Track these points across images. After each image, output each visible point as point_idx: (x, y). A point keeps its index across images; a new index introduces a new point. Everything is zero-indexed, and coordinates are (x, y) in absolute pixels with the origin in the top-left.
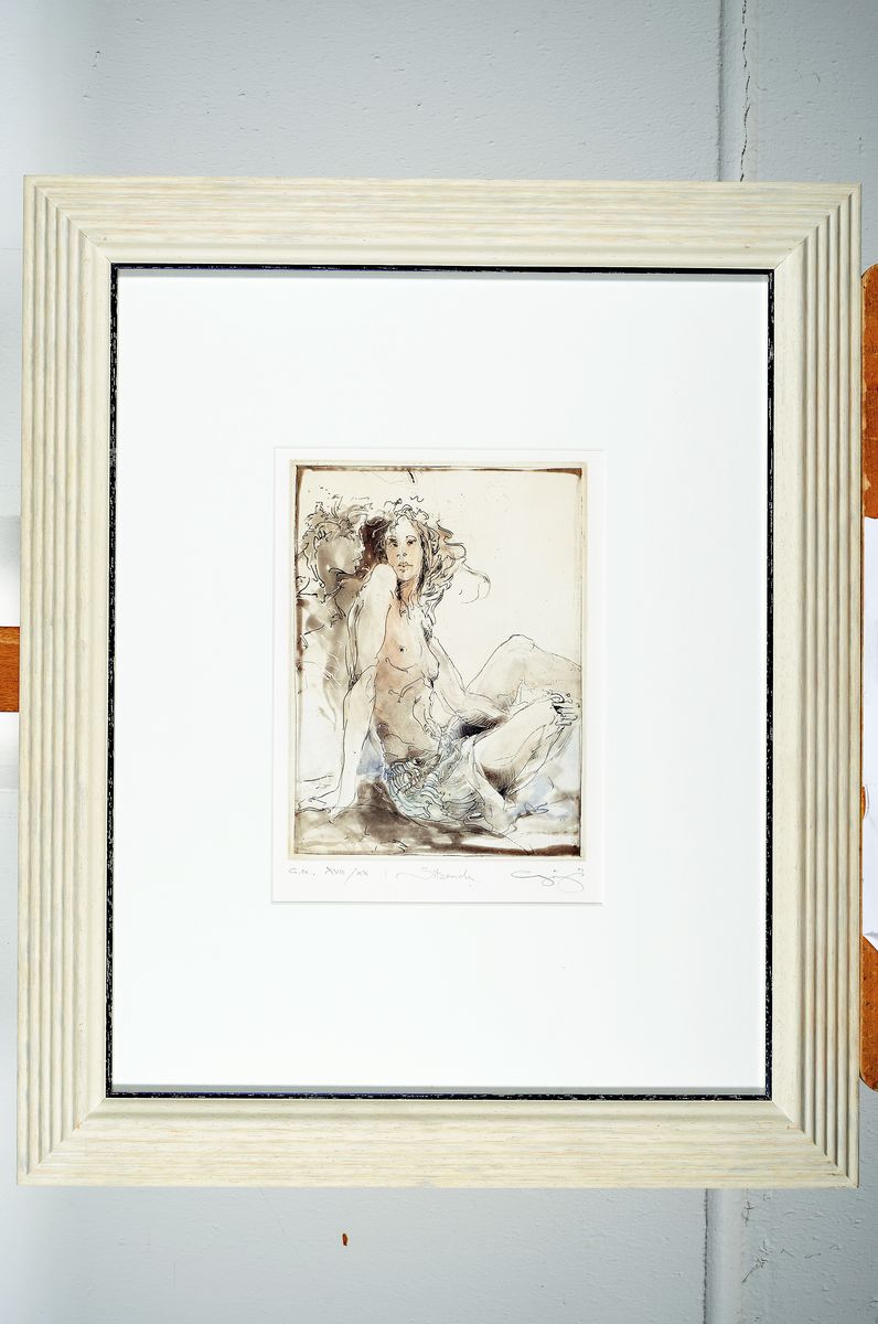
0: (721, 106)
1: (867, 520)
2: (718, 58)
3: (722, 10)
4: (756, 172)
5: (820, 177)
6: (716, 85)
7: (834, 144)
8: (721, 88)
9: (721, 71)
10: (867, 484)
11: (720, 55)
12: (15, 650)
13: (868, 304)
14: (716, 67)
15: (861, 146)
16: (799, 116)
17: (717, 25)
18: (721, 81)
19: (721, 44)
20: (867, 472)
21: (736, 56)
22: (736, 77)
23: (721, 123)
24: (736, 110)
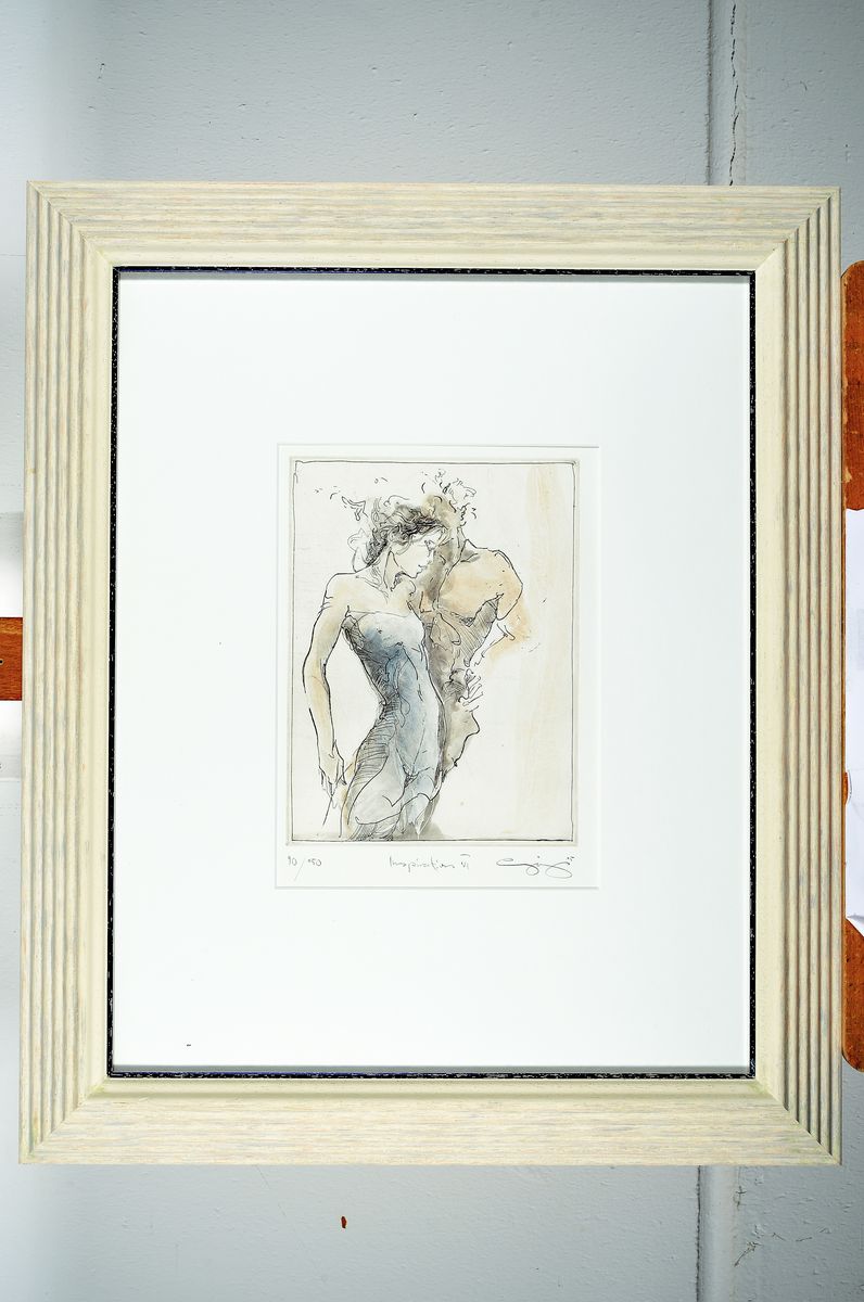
0: (710, 115)
1: (849, 512)
2: (707, 68)
3: (711, 21)
4: (745, 178)
5: (806, 183)
6: (705, 94)
7: (821, 151)
8: (710, 97)
9: (710, 80)
10: (848, 477)
11: (709, 65)
12: (19, 640)
13: (849, 301)
14: (705, 77)
15: (847, 152)
16: (786, 123)
17: (706, 36)
18: (710, 90)
19: (710, 55)
20: (848, 464)
21: (725, 66)
22: (726, 86)
23: (710, 132)
24: (724, 120)
